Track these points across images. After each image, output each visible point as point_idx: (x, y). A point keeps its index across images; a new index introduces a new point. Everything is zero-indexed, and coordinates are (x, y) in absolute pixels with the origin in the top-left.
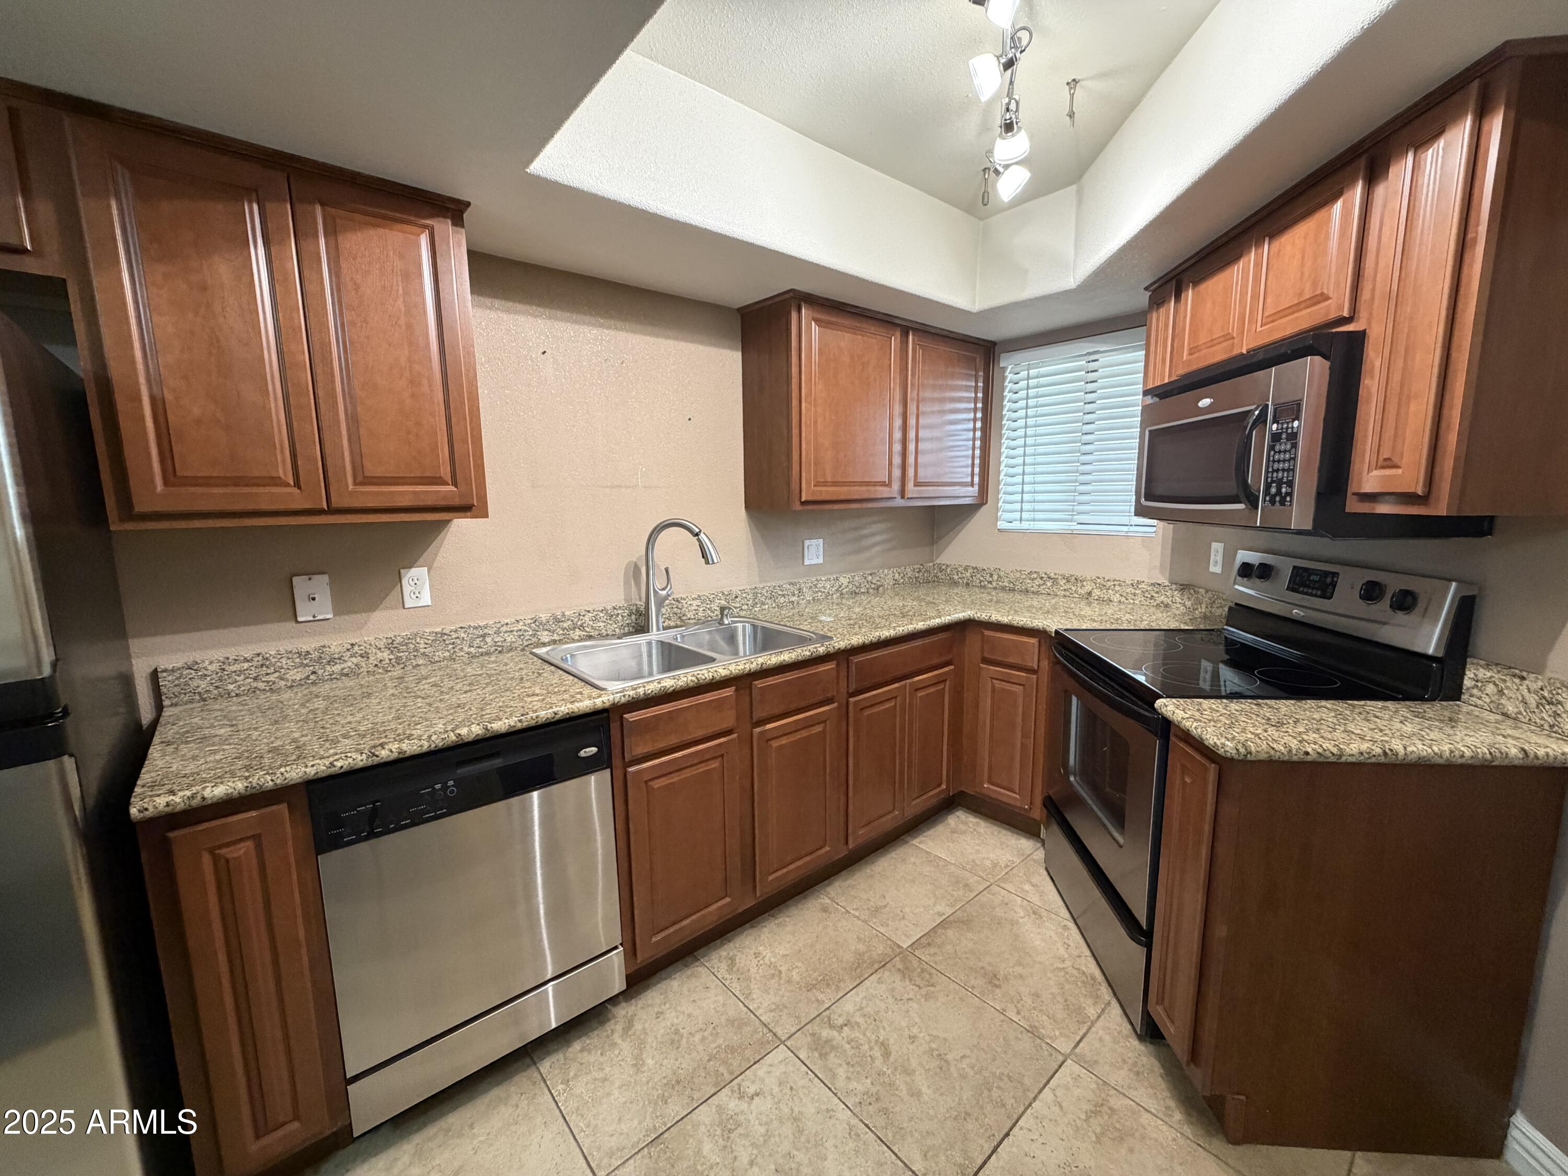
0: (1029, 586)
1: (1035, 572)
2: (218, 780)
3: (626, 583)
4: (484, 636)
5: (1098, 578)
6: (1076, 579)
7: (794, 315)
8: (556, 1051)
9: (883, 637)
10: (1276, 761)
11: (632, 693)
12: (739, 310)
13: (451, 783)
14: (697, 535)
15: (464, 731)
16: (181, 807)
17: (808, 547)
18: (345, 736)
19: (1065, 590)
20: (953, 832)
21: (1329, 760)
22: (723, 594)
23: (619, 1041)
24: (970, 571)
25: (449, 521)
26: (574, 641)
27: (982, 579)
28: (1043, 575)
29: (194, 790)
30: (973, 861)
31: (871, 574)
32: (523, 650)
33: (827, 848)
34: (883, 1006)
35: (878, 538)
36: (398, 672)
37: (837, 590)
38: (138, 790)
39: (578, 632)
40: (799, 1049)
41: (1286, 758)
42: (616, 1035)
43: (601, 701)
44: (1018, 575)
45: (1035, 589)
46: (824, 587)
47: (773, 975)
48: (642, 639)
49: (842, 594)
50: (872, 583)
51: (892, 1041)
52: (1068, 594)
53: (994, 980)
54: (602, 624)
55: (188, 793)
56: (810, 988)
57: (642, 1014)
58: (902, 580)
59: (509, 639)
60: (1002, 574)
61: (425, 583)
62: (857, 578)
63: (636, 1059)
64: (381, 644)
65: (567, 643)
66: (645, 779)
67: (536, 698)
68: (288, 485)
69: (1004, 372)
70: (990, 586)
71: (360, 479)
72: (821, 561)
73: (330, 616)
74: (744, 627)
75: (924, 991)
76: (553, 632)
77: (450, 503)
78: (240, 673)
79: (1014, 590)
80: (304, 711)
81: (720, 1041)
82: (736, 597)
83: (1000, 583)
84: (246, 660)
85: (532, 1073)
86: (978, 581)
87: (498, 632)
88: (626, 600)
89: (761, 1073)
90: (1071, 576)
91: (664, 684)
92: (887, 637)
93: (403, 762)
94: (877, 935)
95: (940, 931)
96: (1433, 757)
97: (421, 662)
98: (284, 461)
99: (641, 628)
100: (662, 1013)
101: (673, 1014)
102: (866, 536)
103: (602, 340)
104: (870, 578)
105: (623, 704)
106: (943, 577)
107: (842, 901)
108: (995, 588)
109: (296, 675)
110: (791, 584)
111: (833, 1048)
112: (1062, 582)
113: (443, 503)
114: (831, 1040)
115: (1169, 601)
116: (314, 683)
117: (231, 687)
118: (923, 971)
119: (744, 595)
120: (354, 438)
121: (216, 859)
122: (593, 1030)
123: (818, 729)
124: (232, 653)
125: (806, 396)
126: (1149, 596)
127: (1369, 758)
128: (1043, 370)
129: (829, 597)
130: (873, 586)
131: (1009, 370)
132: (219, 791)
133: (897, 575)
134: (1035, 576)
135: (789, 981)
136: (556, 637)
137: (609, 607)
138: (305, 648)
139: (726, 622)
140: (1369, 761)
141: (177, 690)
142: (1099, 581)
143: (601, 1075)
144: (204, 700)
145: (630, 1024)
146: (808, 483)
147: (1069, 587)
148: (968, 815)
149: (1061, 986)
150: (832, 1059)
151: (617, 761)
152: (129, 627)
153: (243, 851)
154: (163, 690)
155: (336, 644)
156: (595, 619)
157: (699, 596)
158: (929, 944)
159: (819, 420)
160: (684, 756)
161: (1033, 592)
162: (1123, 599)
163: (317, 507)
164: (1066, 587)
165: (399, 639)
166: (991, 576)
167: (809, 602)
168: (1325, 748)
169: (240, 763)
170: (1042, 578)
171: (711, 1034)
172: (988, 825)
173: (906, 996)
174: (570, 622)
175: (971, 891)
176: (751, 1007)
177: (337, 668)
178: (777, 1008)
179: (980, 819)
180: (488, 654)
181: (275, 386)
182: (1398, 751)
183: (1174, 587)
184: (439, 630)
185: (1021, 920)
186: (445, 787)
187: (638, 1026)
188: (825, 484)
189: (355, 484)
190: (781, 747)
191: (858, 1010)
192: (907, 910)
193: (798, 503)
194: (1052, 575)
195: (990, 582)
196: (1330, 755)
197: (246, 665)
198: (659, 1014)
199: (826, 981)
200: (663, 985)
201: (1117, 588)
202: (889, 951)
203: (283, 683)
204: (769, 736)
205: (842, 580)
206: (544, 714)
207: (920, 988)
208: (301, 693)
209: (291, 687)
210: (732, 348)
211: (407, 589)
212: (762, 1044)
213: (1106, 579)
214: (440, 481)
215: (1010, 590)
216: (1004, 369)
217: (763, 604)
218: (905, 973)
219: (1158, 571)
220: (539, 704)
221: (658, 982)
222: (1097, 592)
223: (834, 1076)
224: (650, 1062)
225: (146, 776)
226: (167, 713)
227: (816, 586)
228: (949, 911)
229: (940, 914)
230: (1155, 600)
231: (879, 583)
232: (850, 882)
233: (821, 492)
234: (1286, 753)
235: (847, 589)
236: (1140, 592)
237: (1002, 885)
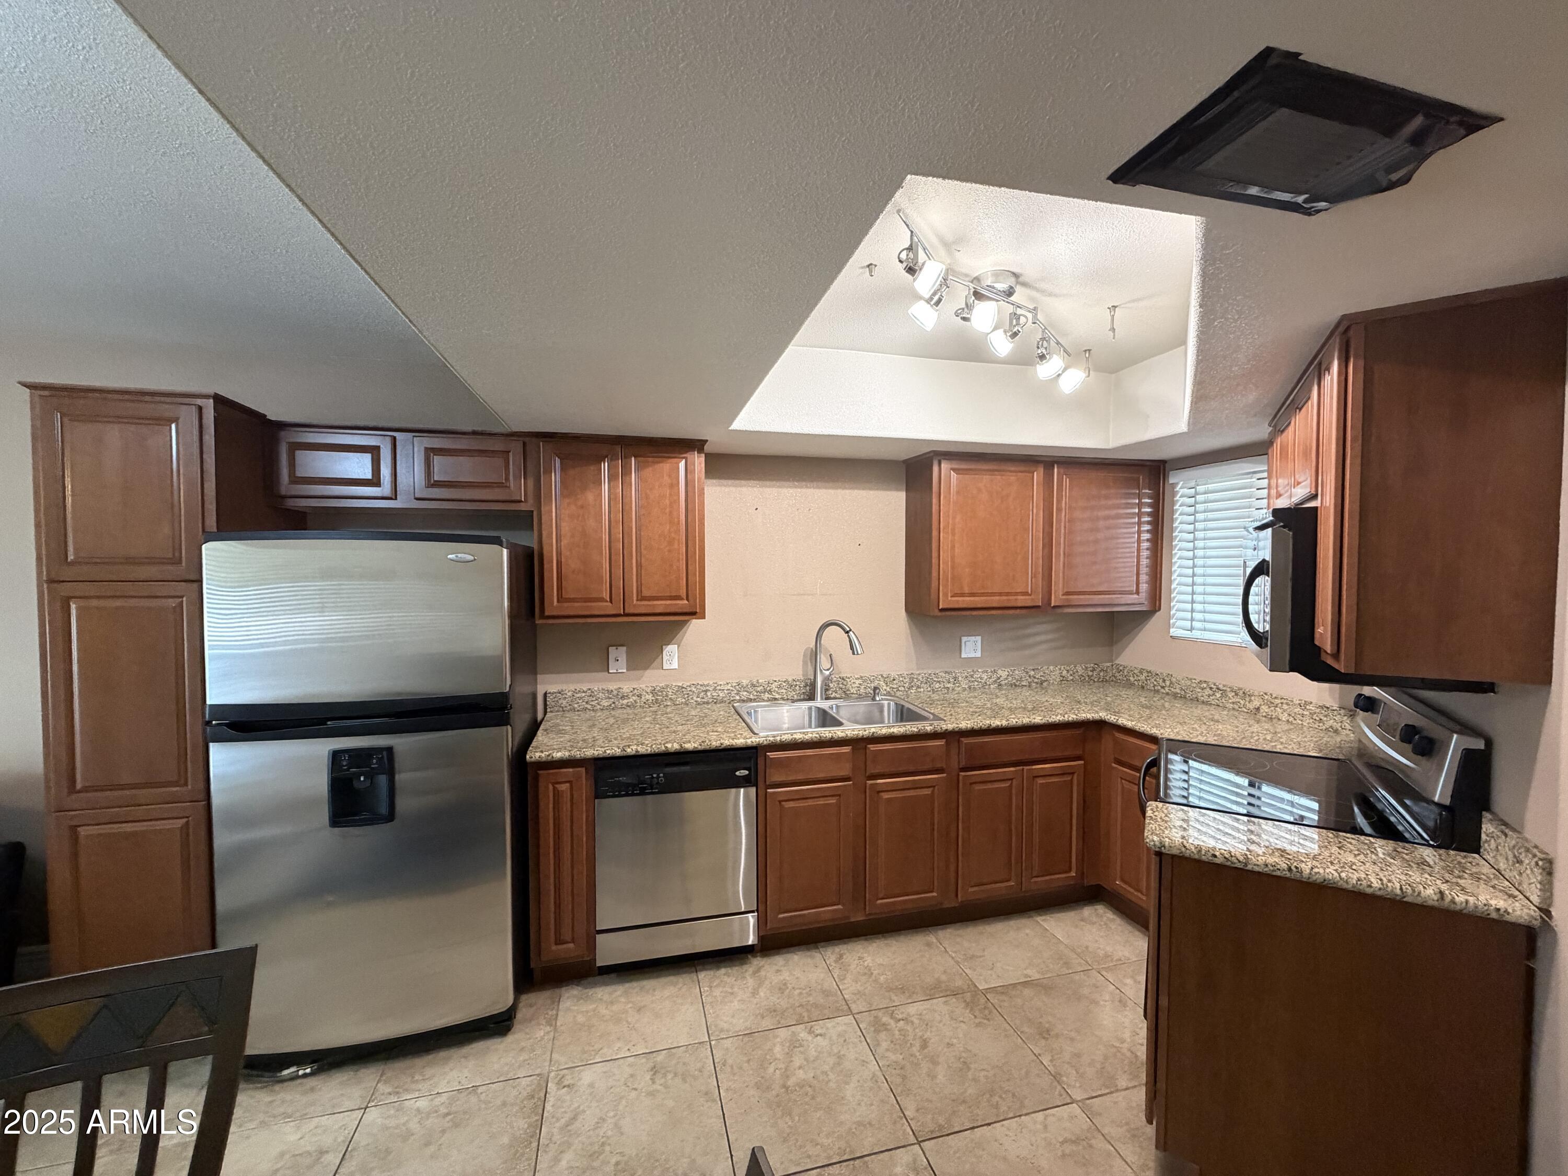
0: (1200, 695)
1: (1205, 682)
2: (559, 750)
3: (805, 663)
4: (706, 691)
5: (1266, 694)
6: (1244, 693)
7: (935, 469)
8: (710, 969)
9: (994, 726)
10: (1186, 858)
11: (772, 739)
12: (905, 462)
13: (661, 775)
14: (847, 632)
15: (669, 746)
16: (544, 759)
17: (965, 642)
18: (616, 739)
19: (1233, 703)
20: (1082, 920)
21: (1236, 866)
22: (882, 676)
23: (748, 977)
24: (1145, 674)
25: (688, 621)
26: (764, 700)
27: (1155, 683)
28: (1212, 686)
29: (550, 752)
30: (1087, 947)
31: (1033, 670)
32: (729, 703)
33: (935, 894)
34: (938, 1018)
35: (1043, 638)
36: (654, 708)
37: (995, 681)
38: (530, 748)
39: (767, 695)
40: (862, 1022)
41: (1197, 857)
42: (747, 974)
43: (752, 740)
44: (1189, 683)
45: (1205, 699)
46: (981, 678)
47: (865, 974)
48: (806, 705)
49: (1000, 685)
50: (1035, 678)
51: (932, 1041)
52: (1236, 707)
53: (1045, 1033)
54: (784, 691)
55: (547, 753)
56: (890, 989)
57: (767, 967)
58: (1071, 678)
59: (721, 695)
60: (1174, 680)
61: (674, 655)
62: (1017, 672)
63: (754, 990)
64: (649, 690)
65: (759, 702)
66: (781, 799)
67: (716, 734)
68: (607, 601)
69: (1174, 488)
70: (1162, 690)
71: (640, 597)
72: (978, 654)
73: (625, 671)
74: (889, 704)
75: (977, 1021)
76: (750, 693)
77: (685, 611)
78: (580, 698)
79: (1185, 698)
80: (604, 723)
81: (810, 999)
82: (894, 680)
83: (1172, 690)
84: (584, 692)
85: (694, 976)
86: (1152, 685)
87: (715, 689)
88: (803, 675)
89: (829, 1025)
90: (1240, 689)
91: (795, 736)
92: (998, 726)
93: (637, 757)
94: (961, 974)
95: (1019, 987)
96: (1338, 882)
97: (669, 704)
98: (606, 590)
99: (811, 697)
100: (780, 971)
101: (788, 974)
102: (1029, 636)
103: (796, 496)
104: (1032, 673)
105: (765, 746)
106: (1121, 678)
107: (946, 944)
108: (1167, 694)
109: (605, 703)
110: (946, 672)
111: (886, 1029)
112: (1231, 695)
113: (680, 611)
114: (887, 1025)
115: (1338, 726)
116: (613, 709)
117: (576, 706)
118: (985, 1008)
119: (901, 679)
120: (639, 575)
121: (554, 788)
122: (735, 966)
123: (927, 792)
124: (578, 687)
125: (944, 528)
126: (1317, 719)
127: (1274, 871)
128: (1211, 487)
129: (987, 687)
130: (1036, 680)
131: (1179, 486)
132: (558, 755)
133: (1065, 673)
134: (1205, 685)
135: (876, 981)
136: (752, 697)
137: (790, 679)
138: (611, 688)
139: (878, 699)
140: (1274, 873)
141: (553, 704)
142: (1266, 697)
143: (730, 990)
144: (564, 711)
145: (759, 970)
146: (946, 595)
147: (1238, 700)
148: (1107, 910)
149: (1106, 1058)
150: (883, 1035)
151: (761, 784)
152: (538, 670)
153: (564, 787)
154: (548, 703)
155: (626, 687)
156: (780, 687)
157: (862, 677)
158: (1003, 993)
159: (957, 545)
160: (808, 789)
161: (1203, 702)
162: (1291, 719)
163: (619, 612)
164: (1234, 700)
165: (658, 688)
166: (1164, 681)
167: (964, 690)
168: (1233, 854)
169: (569, 744)
170: (1211, 688)
171: (807, 993)
172: (1122, 923)
173: (961, 1019)
174: (762, 688)
175: (1068, 969)
176: (841, 987)
177: (625, 702)
178: (859, 993)
179: (1118, 916)
180: (708, 703)
181: (606, 551)
182: (1303, 869)
183: (1342, 712)
184: (680, 685)
185: (1102, 1003)
186: (658, 777)
187: (763, 973)
188: (962, 595)
189: (637, 600)
190: (889, 800)
191: (917, 1015)
192: (999, 965)
193: (937, 611)
194: (1221, 687)
195: (1163, 687)
196: (1237, 861)
197: (584, 694)
198: (778, 971)
199: (903, 990)
200: (788, 956)
201: (1285, 707)
202: (965, 987)
203: (599, 707)
204: (879, 789)
205: (1000, 672)
206: (715, 744)
207: (975, 1017)
208: (606, 713)
209: (602, 709)
210: (897, 490)
211: (665, 658)
212: (838, 1009)
213: (1274, 696)
214: (679, 598)
215: (1181, 697)
216: (1174, 485)
217: (919, 687)
218: (970, 1005)
219: (1327, 693)
220: (715, 737)
221: (786, 953)
222: (1264, 708)
223: (878, 1045)
224: (762, 994)
225: (534, 744)
226: (549, 715)
227: (972, 676)
228: (1037, 976)
229: (1026, 976)
230: (1324, 724)
231: (1043, 678)
232: (960, 932)
233: (958, 601)
234: (1195, 852)
235: (1006, 681)
236: (1308, 713)
237: (1104, 973)
